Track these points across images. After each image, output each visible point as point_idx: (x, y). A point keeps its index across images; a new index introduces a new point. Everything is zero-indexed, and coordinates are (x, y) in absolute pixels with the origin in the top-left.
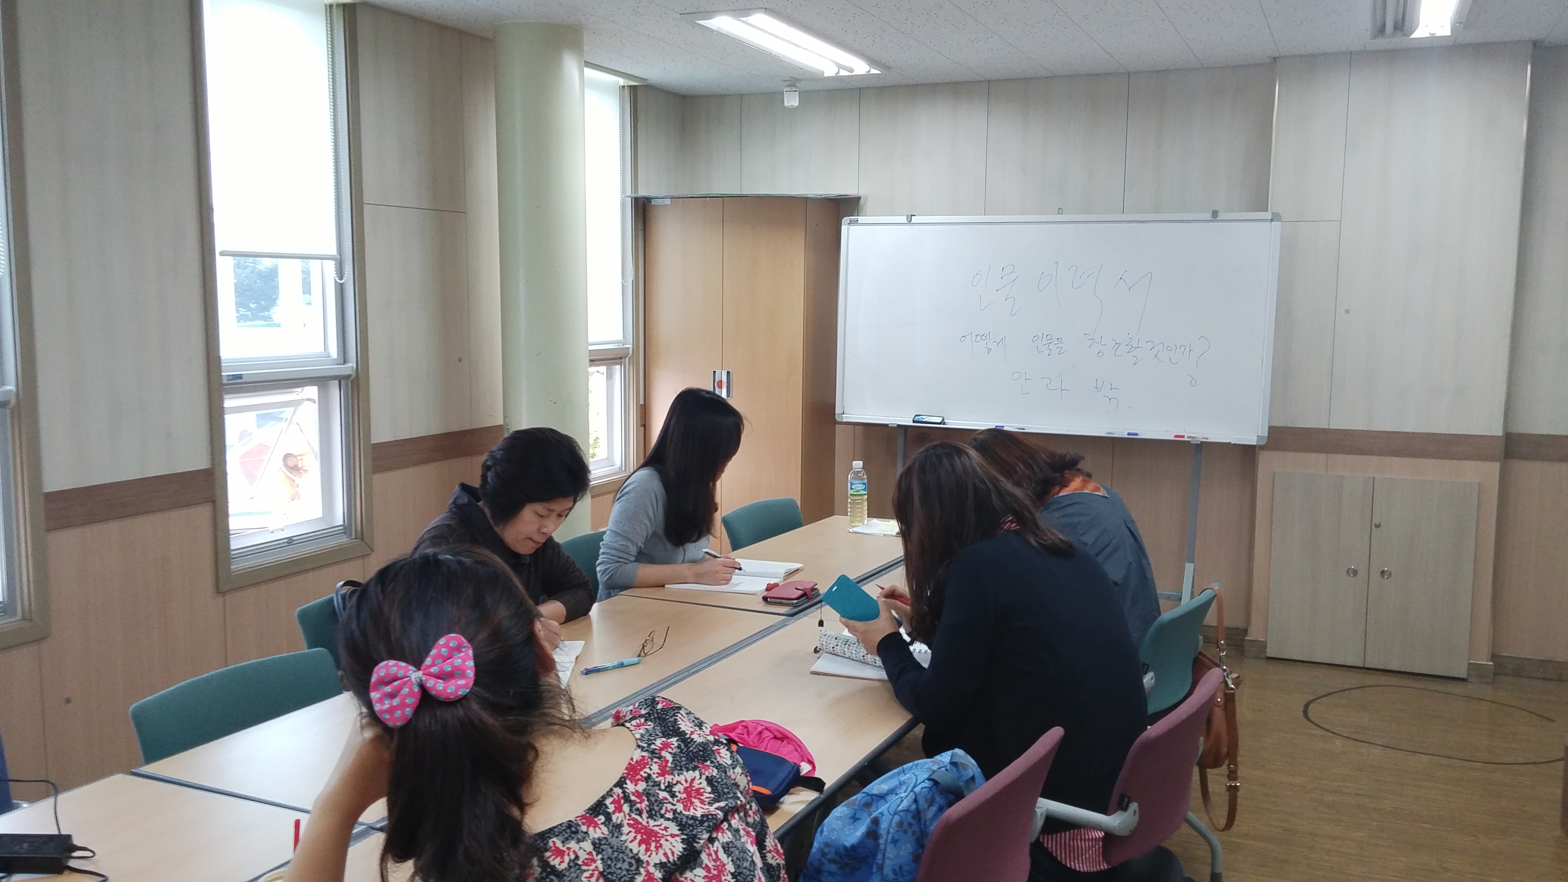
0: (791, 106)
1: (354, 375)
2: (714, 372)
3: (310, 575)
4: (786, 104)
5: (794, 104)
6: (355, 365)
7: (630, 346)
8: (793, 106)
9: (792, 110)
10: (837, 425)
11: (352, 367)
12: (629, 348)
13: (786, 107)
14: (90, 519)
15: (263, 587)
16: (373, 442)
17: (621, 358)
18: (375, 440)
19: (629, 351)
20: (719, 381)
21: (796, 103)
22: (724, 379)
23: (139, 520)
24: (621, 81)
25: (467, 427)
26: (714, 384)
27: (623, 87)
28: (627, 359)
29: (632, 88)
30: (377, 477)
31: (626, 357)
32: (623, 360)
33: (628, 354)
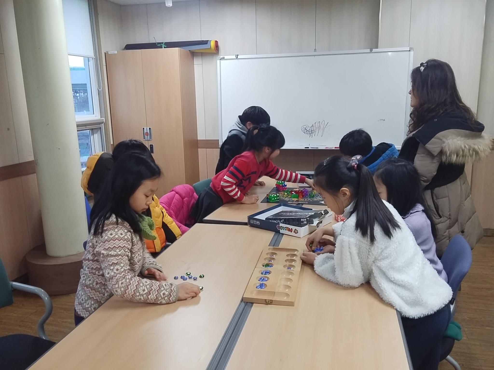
2: (144, 128)
4: (166, 5)
5: (170, 5)
8: (169, 6)
9: (169, 8)
10: (199, 149)
12: (103, 119)
20: (146, 133)
21: (171, 5)
22: (148, 132)
25: (16, 162)
26: (144, 134)
28: (103, 124)
32: (101, 125)
33: (103, 122)
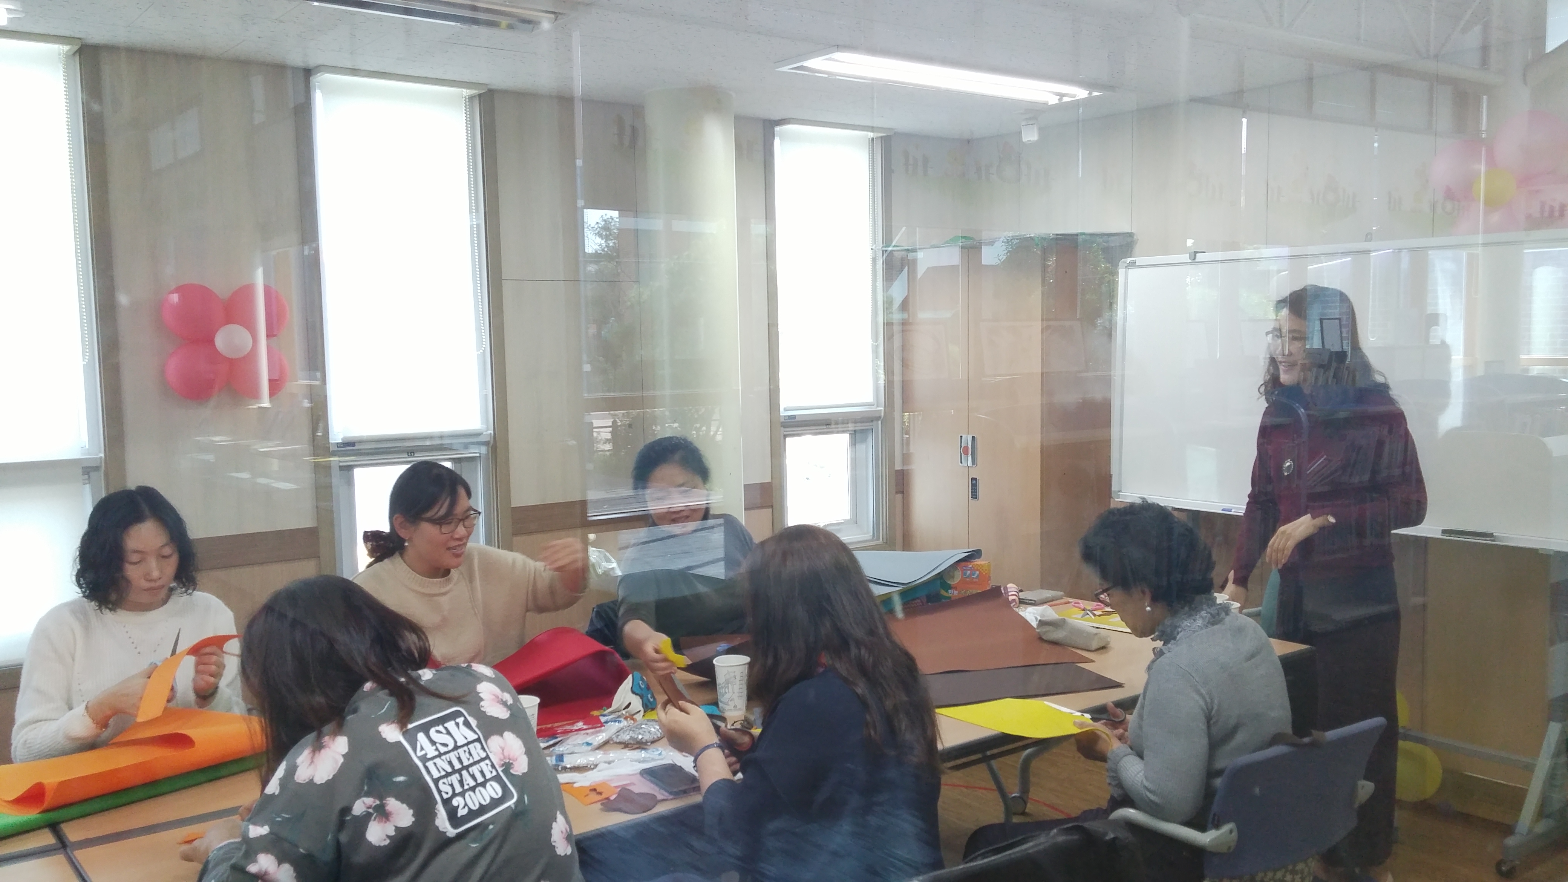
0: (1028, 141)
1: (492, 442)
2: (961, 436)
4: (1024, 140)
5: (1032, 139)
7: (882, 408)
9: (1030, 145)
11: (491, 434)
12: (881, 410)
13: (1023, 142)
16: (512, 506)
17: (872, 421)
18: (515, 504)
19: (881, 413)
20: (964, 447)
21: (1034, 138)
22: (970, 446)
24: (871, 135)
26: (960, 452)
27: (873, 139)
28: (880, 422)
29: (882, 138)
30: (519, 540)
31: (878, 420)
32: (875, 423)
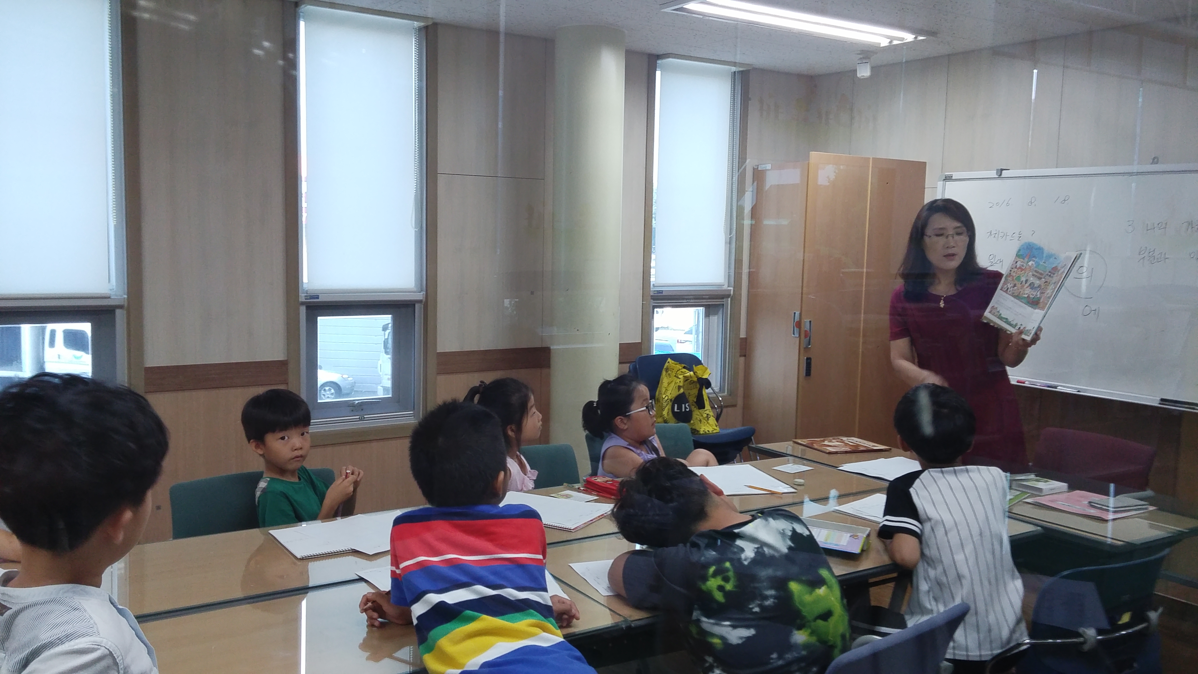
0: (862, 76)
1: (424, 300)
3: (374, 444)
4: (858, 75)
6: (425, 293)
7: (732, 288)
8: (864, 76)
9: (867, 80)
11: (423, 294)
12: (731, 290)
14: (181, 388)
15: (329, 449)
16: (438, 351)
17: (723, 298)
18: (441, 350)
19: (730, 292)
23: (223, 392)
24: (734, 69)
27: (735, 72)
28: (729, 299)
29: (742, 72)
30: (441, 378)
31: (729, 297)
32: (724, 300)
33: (730, 295)
